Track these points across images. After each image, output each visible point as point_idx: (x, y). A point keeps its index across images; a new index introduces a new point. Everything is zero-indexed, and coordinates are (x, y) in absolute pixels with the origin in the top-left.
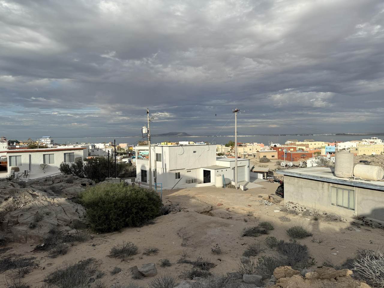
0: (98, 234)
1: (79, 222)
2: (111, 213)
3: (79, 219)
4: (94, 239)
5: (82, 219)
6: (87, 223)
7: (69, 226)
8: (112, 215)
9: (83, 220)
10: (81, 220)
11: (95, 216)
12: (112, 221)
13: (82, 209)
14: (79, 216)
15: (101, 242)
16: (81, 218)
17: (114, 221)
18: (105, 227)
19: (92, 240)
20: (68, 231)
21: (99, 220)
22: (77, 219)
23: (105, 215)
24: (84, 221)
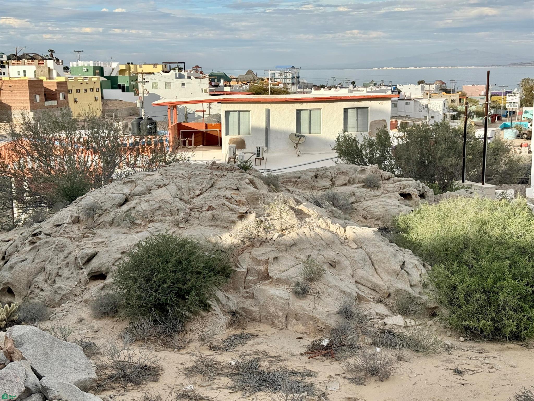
0: (462, 339)
1: (411, 299)
2: (502, 288)
3: (410, 290)
4: (455, 353)
5: (418, 290)
6: (432, 305)
7: (386, 305)
8: (506, 295)
9: (420, 293)
10: (415, 293)
11: (455, 288)
12: (504, 312)
13: (416, 262)
14: (409, 281)
15: (477, 366)
16: (414, 288)
17: (512, 313)
18: (484, 325)
19: (450, 354)
20: (382, 317)
21: (468, 302)
22: (405, 288)
23: (485, 292)
24: (425, 298)
